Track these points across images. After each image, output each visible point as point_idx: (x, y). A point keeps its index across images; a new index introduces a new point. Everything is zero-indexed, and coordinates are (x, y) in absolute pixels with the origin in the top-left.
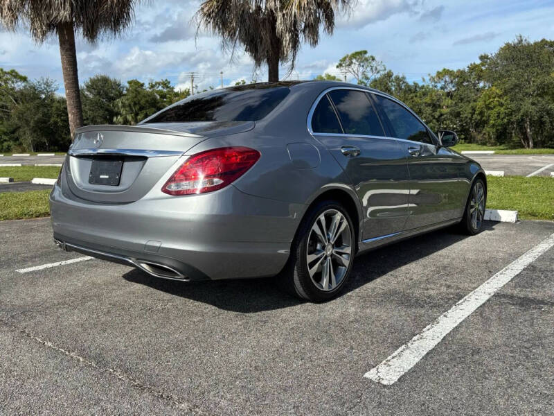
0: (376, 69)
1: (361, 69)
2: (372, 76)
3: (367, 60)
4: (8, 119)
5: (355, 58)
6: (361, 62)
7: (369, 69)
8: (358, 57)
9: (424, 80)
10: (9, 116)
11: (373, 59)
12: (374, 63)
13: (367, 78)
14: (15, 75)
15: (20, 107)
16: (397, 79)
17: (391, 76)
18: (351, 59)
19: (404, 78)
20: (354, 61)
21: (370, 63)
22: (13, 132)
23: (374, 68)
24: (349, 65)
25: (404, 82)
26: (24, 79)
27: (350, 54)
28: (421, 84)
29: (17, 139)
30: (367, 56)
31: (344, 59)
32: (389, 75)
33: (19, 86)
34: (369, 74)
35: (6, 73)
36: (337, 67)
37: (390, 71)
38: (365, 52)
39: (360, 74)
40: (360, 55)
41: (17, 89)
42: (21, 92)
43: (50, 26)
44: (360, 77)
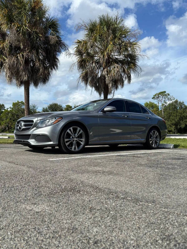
0: (170, 99)
1: (163, 99)
2: (169, 102)
3: (166, 95)
5: (160, 94)
6: (163, 96)
7: (167, 99)
8: (162, 94)
11: (169, 95)
12: (169, 97)
13: (166, 103)
16: (180, 103)
17: (177, 102)
18: (158, 95)
19: (183, 103)
20: (160, 96)
21: (167, 96)
23: (169, 99)
24: (158, 98)
25: (183, 105)
27: (158, 93)
30: (166, 93)
31: (156, 95)
34: (167, 101)
35: (19, 102)
36: (152, 98)
37: (177, 100)
38: (165, 92)
39: (163, 101)
44: (163, 103)
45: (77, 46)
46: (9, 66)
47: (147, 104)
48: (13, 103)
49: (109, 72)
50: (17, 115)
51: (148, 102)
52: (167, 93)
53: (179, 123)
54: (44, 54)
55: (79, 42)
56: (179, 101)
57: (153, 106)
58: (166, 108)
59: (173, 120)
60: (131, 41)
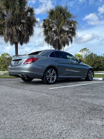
0: (89, 52)
1: (85, 52)
2: (88, 54)
4: (5, 64)
9: (101, 55)
10: (5, 63)
11: (88, 50)
13: (87, 54)
14: (7, 54)
15: (8, 61)
16: (94, 54)
18: (83, 50)
19: (96, 54)
22: (6, 66)
26: (9, 55)
28: (101, 56)
29: (6, 68)
31: (81, 50)
32: (92, 54)
33: (8, 56)
34: (87, 53)
35: (5, 54)
36: (79, 52)
38: (86, 48)
40: (85, 49)
41: (7, 57)
42: (8, 58)
43: (14, 43)
44: (85, 54)
45: (43, 22)
46: (7, 34)
47: (76, 55)
48: (2, 54)
49: (61, 37)
50: (4, 61)
51: (77, 54)
52: (87, 49)
53: (94, 65)
54: (27, 27)
55: (45, 20)
56: (94, 53)
57: (79, 56)
58: (87, 57)
59: (90, 63)
60: (73, 20)
